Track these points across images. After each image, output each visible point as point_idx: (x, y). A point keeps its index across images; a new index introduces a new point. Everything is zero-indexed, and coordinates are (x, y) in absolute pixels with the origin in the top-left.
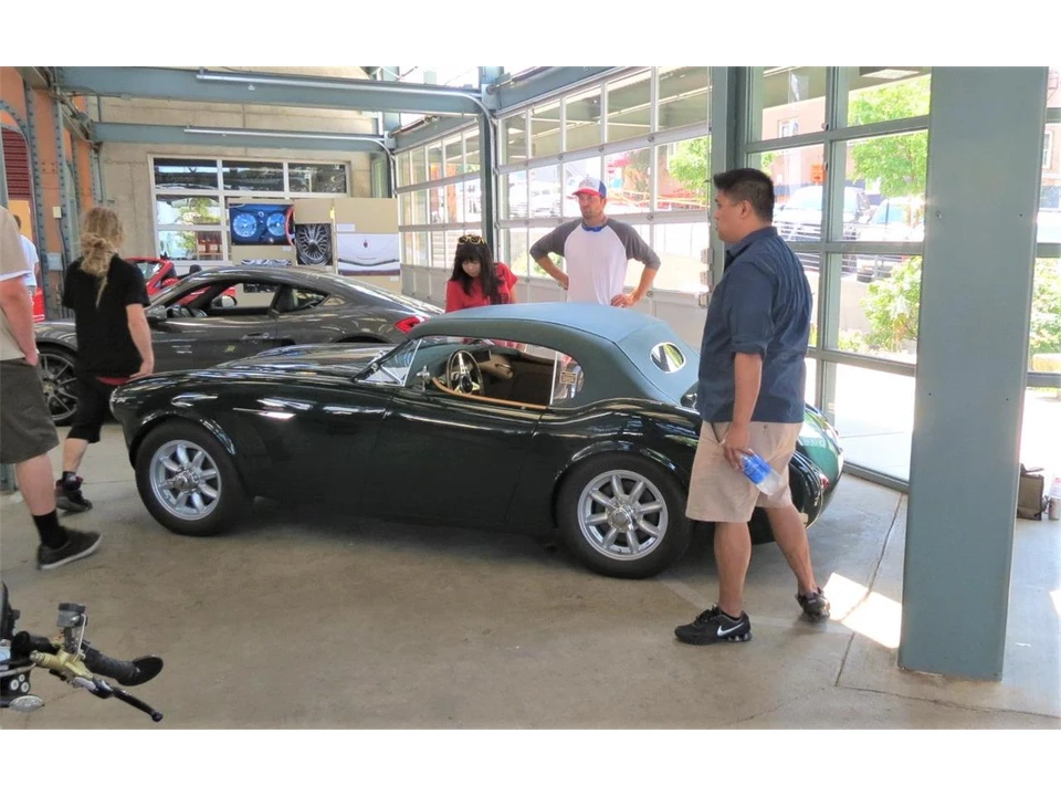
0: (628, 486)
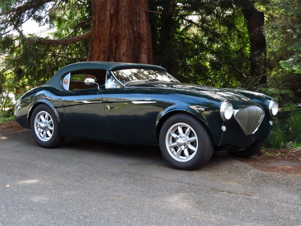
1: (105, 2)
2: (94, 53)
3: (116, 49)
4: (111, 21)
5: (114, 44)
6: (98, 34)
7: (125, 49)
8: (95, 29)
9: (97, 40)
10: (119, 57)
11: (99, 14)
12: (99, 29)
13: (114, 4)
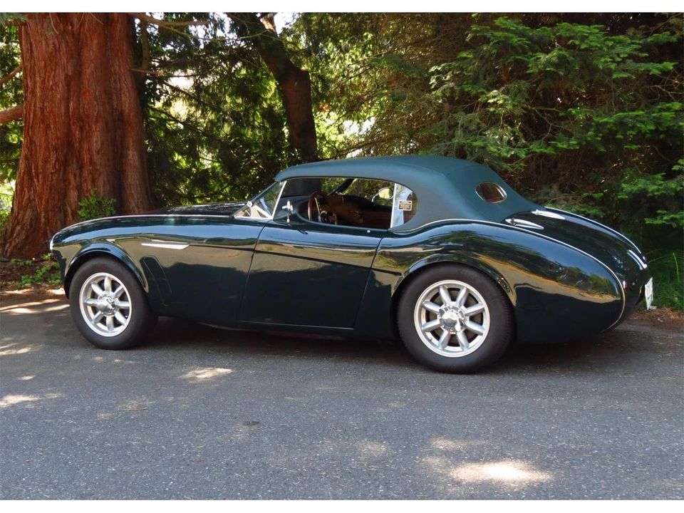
0: (453, 293)
1: (54, 53)
2: (36, 150)
3: (80, 142)
4: (69, 90)
5: (77, 132)
6: (42, 113)
7: (99, 143)
8: (35, 104)
9: (41, 126)
10: (88, 156)
11: (42, 75)
12: (44, 103)
13: (72, 57)
